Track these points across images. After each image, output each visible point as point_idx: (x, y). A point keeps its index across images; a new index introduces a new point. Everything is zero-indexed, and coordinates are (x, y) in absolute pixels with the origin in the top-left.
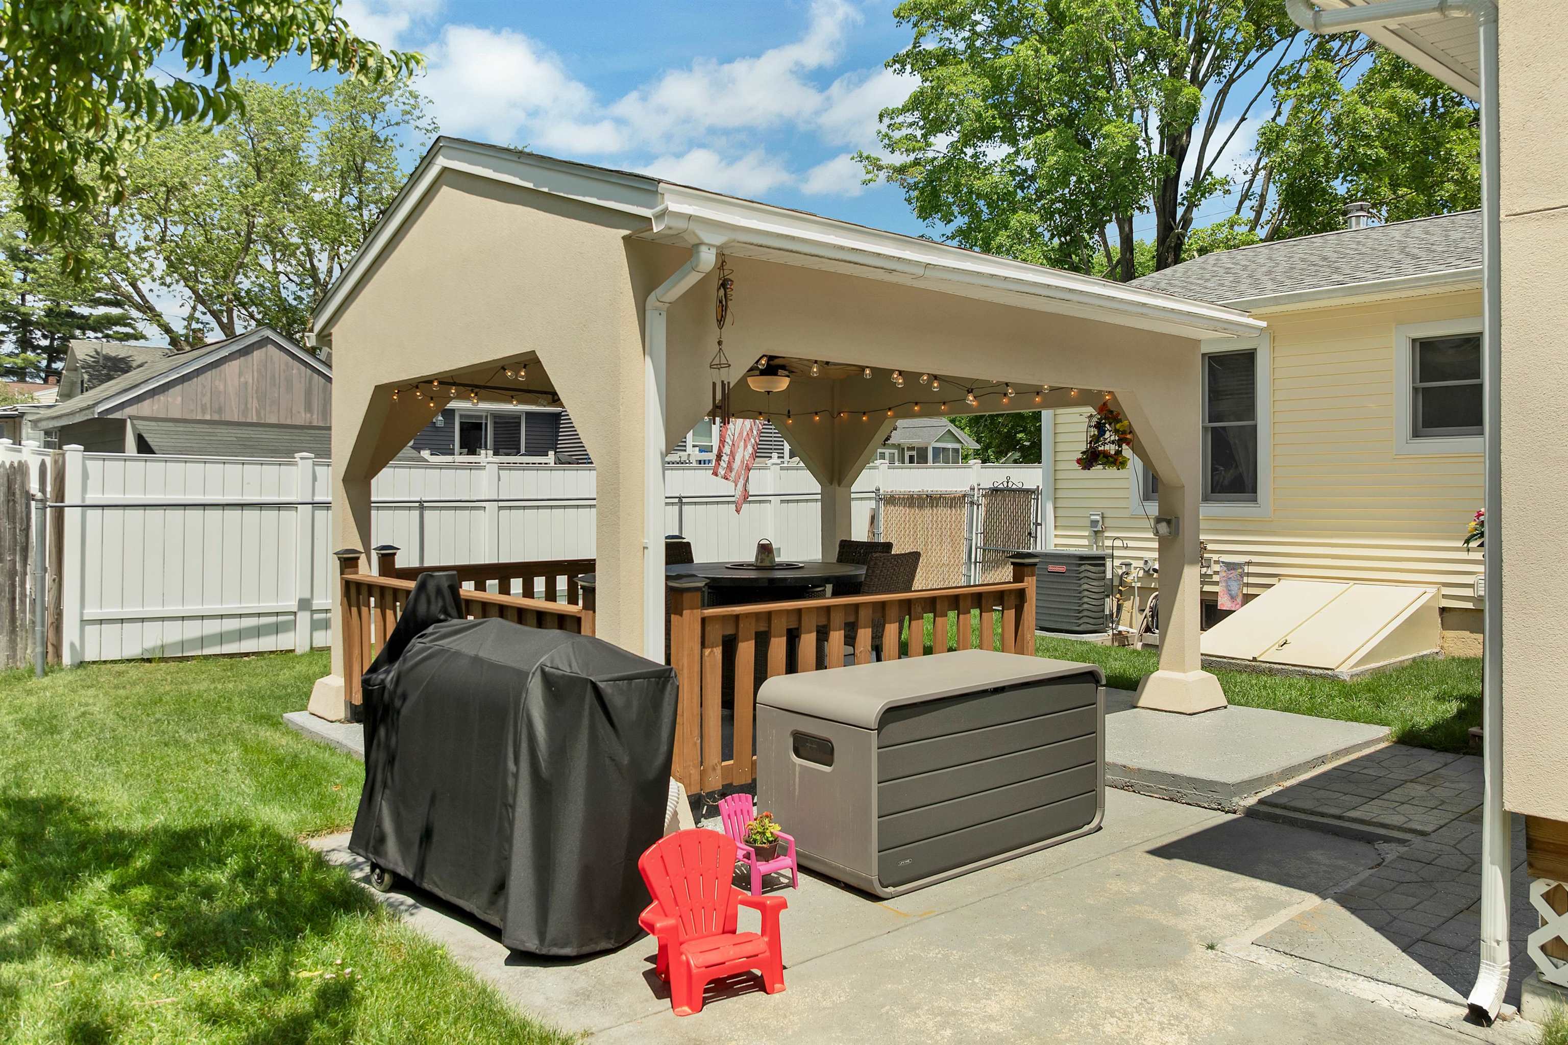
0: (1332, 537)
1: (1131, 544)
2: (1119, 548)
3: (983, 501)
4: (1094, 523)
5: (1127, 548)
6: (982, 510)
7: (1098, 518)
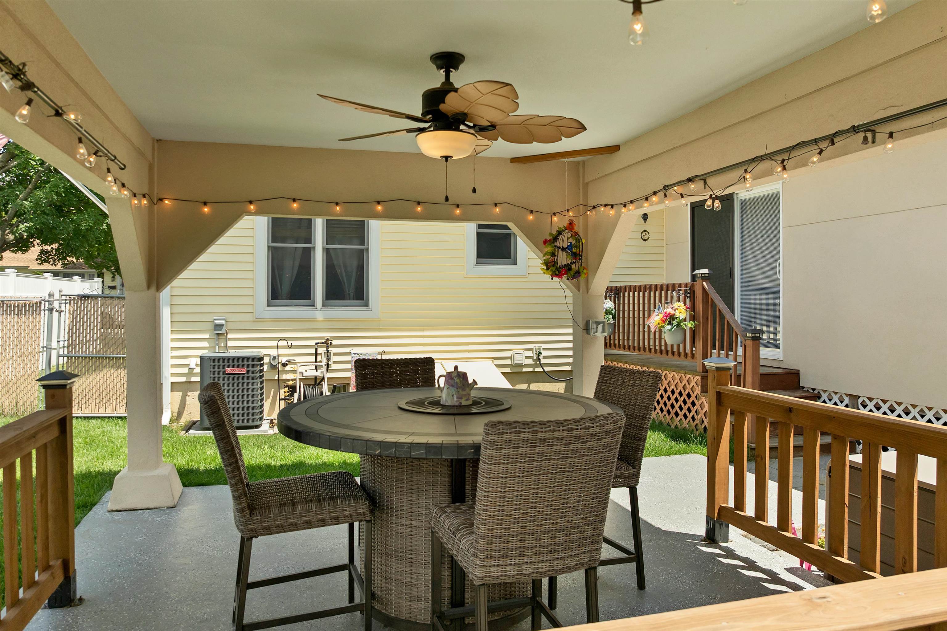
0: (423, 330)
1: (295, 343)
2: (283, 347)
3: (67, 308)
4: (219, 327)
5: (291, 347)
6: (66, 319)
7: (223, 322)
